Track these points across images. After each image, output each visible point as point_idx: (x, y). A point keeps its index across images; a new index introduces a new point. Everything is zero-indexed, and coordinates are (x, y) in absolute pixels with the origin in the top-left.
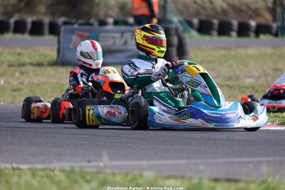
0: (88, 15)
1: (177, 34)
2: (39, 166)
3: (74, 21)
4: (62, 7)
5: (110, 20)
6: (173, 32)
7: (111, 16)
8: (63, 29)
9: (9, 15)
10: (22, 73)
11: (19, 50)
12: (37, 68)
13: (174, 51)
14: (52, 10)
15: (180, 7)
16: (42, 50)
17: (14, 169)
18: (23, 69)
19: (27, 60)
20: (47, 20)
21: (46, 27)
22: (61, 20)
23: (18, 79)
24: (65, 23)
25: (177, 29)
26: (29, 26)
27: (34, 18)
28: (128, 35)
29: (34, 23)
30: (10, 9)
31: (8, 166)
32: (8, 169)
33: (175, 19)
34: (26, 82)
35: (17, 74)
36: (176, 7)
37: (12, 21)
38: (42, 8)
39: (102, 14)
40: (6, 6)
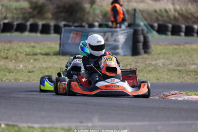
0: (82, 20)
1: (143, 34)
2: (46, 125)
3: (71, 24)
4: (63, 15)
5: (97, 24)
6: (140, 32)
7: (97, 21)
8: (63, 30)
9: (26, 19)
10: (35, 60)
11: (33, 44)
12: (45, 57)
13: (141, 45)
14: (56, 16)
15: (145, 15)
16: (49, 44)
17: (29, 127)
18: (36, 57)
19: (39, 51)
20: (52, 23)
21: (52, 28)
22: (62, 24)
23: (32, 64)
24: (65, 26)
25: (143, 30)
26: (40, 27)
27: (44, 22)
28: (109, 34)
29: (43, 25)
30: (27, 16)
31: (25, 125)
32: (24, 127)
33: (142, 23)
34: (38, 66)
35: (32, 61)
36: (142, 15)
37: (28, 23)
38: (49, 15)
39: (90, 19)
40: (24, 14)
